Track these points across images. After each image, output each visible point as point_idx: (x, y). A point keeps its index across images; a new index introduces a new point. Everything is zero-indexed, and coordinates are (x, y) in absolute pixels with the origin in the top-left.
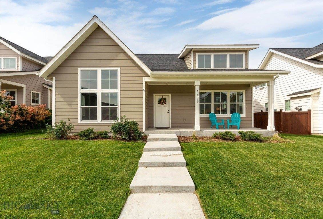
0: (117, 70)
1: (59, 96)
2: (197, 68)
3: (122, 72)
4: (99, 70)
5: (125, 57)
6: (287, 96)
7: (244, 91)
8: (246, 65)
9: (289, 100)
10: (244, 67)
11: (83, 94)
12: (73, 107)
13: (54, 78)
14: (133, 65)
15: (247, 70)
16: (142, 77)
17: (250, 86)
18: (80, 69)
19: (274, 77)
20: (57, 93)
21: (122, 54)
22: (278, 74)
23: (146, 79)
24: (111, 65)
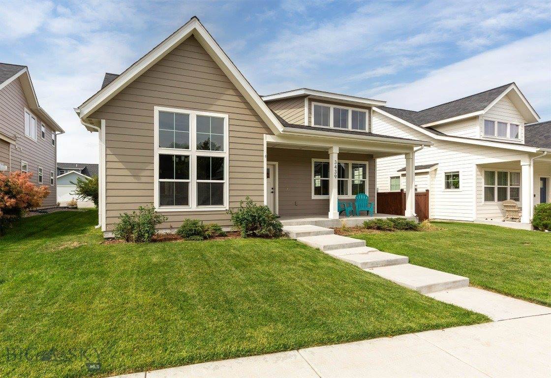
0: (223, 119)
1: (114, 158)
2: (313, 125)
3: (233, 122)
4: (193, 115)
5: (237, 97)
6: (398, 171)
7: (367, 163)
8: (370, 129)
9: (399, 177)
10: (367, 131)
11: (162, 157)
12: (143, 179)
13: (103, 122)
14: (248, 112)
15: (370, 134)
16: (262, 135)
17: (374, 156)
18: (157, 109)
19: (415, 149)
20: (109, 152)
21: (231, 92)
22: (423, 146)
23: (268, 138)
24: (213, 108)
